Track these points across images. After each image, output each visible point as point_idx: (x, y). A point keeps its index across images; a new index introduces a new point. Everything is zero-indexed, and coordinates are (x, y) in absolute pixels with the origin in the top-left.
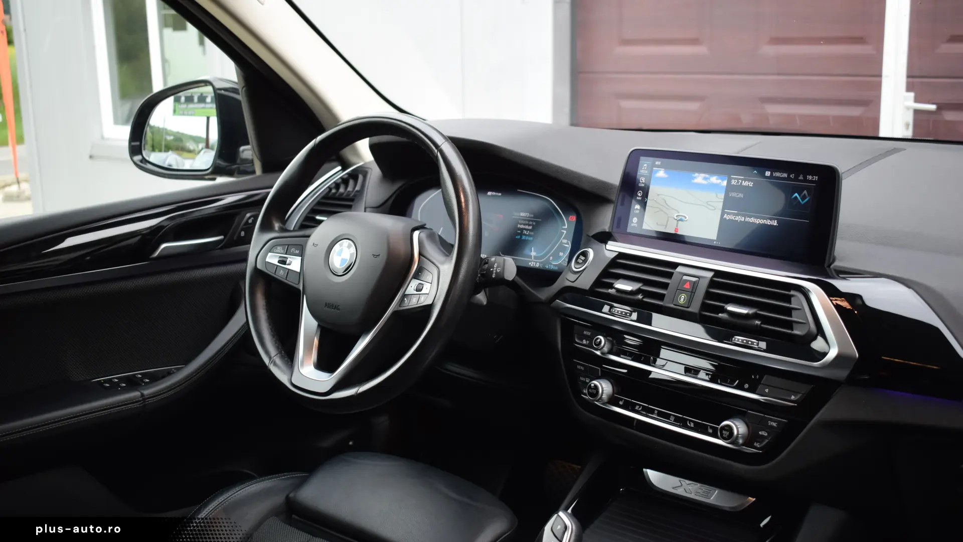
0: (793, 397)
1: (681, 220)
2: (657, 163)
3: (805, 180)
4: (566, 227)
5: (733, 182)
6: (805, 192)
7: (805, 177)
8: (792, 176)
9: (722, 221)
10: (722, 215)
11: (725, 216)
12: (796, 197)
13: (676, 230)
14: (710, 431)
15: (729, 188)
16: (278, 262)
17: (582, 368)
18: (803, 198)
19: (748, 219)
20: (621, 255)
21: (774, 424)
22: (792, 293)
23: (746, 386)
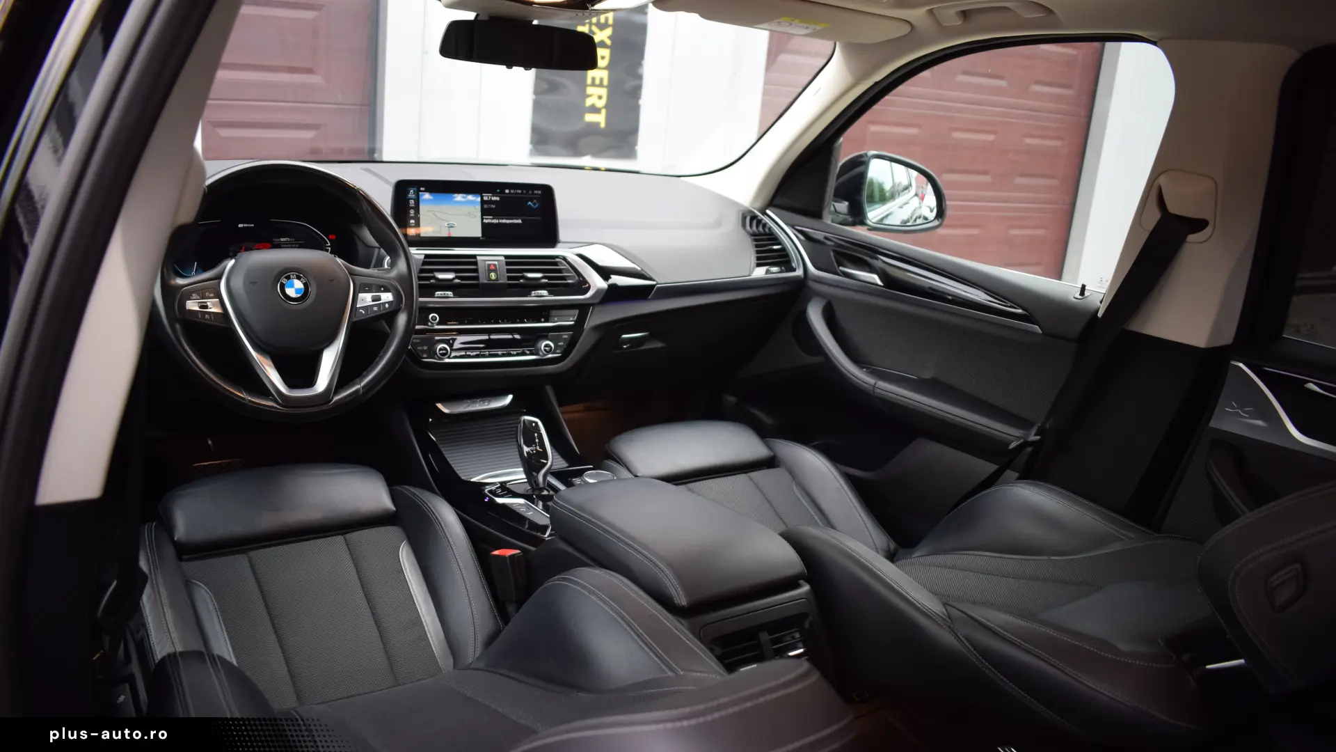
0: (571, 319)
1: (452, 227)
2: (421, 189)
3: (533, 194)
4: (329, 245)
5: (485, 198)
6: (535, 201)
7: (533, 192)
8: (524, 192)
9: (484, 225)
10: (482, 219)
11: (485, 221)
12: (530, 205)
13: (449, 234)
14: (528, 352)
15: (483, 202)
16: (200, 308)
17: (418, 341)
18: (535, 204)
19: (501, 221)
20: (427, 256)
21: (566, 336)
22: (557, 260)
23: (543, 320)
